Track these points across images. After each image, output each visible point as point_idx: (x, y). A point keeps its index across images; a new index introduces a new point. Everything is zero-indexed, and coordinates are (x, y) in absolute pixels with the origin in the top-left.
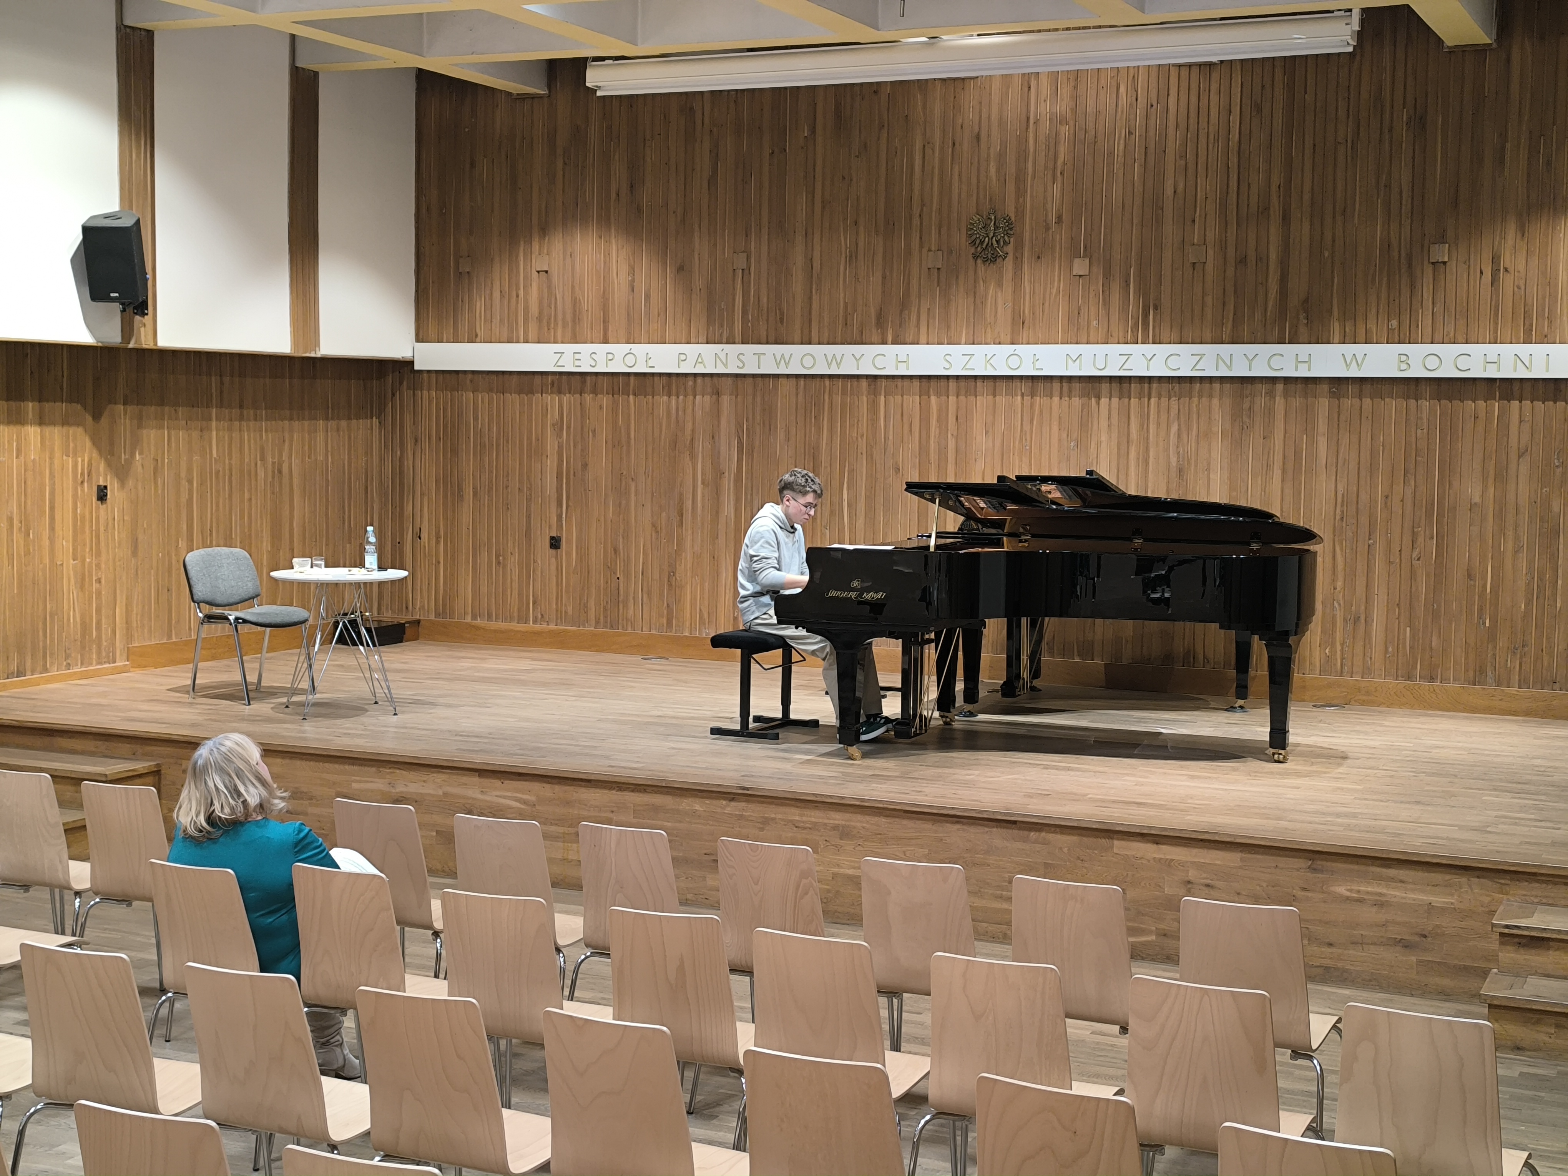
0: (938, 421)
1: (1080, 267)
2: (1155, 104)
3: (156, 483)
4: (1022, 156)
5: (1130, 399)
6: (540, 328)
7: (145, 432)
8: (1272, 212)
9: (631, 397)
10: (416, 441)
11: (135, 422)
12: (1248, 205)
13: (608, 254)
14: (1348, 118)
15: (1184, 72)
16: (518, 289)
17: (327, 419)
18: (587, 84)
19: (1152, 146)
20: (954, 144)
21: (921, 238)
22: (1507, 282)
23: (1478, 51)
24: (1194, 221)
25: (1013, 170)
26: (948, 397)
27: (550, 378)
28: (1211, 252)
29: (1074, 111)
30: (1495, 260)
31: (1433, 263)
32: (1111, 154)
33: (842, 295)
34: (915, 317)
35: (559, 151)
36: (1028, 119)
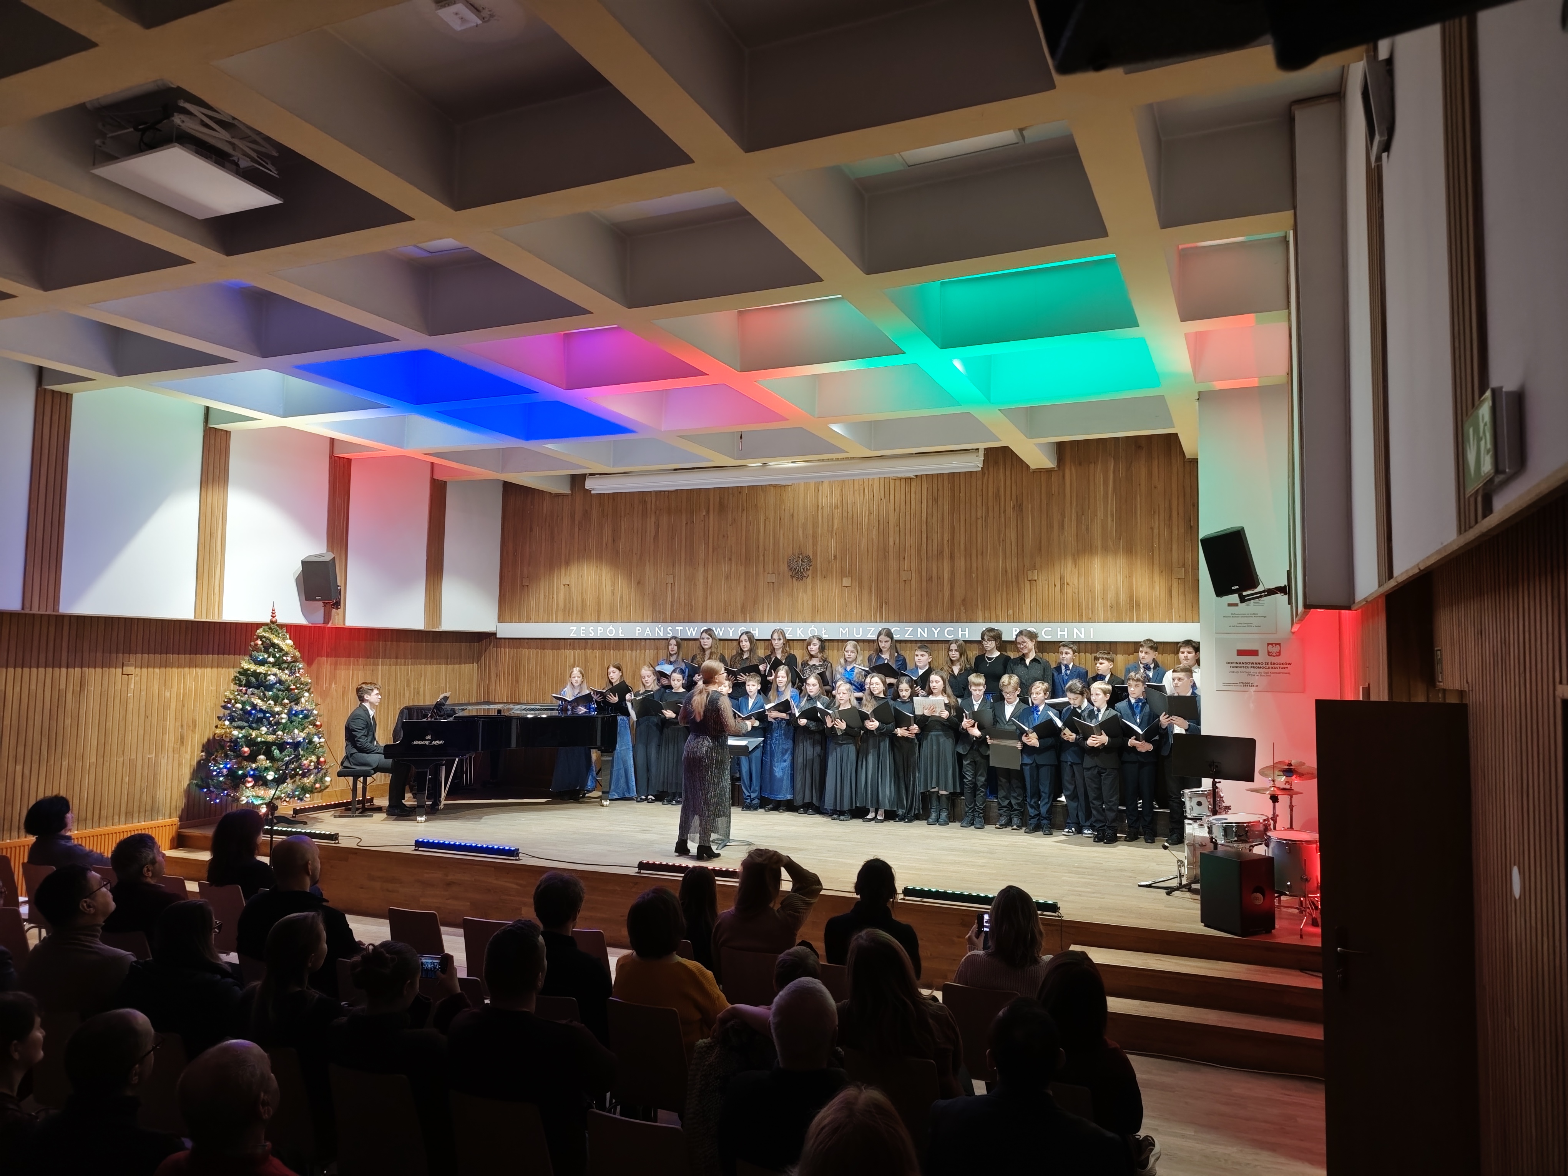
1: (846, 582)
2: (883, 498)
3: (343, 700)
4: (815, 525)
6: (564, 614)
7: (338, 671)
8: (944, 553)
9: (612, 651)
10: (497, 676)
11: (333, 667)
12: (933, 550)
13: (601, 576)
14: (982, 505)
15: (898, 482)
16: (553, 594)
17: (447, 664)
18: (586, 488)
19: (882, 521)
20: (780, 519)
21: (764, 567)
22: (1069, 590)
23: (1048, 471)
24: (904, 558)
25: (811, 532)
27: (569, 641)
28: (913, 575)
29: (842, 502)
30: (1062, 578)
31: (1030, 580)
32: (861, 524)
33: (723, 597)
34: (761, 608)
35: (577, 522)
36: (818, 506)
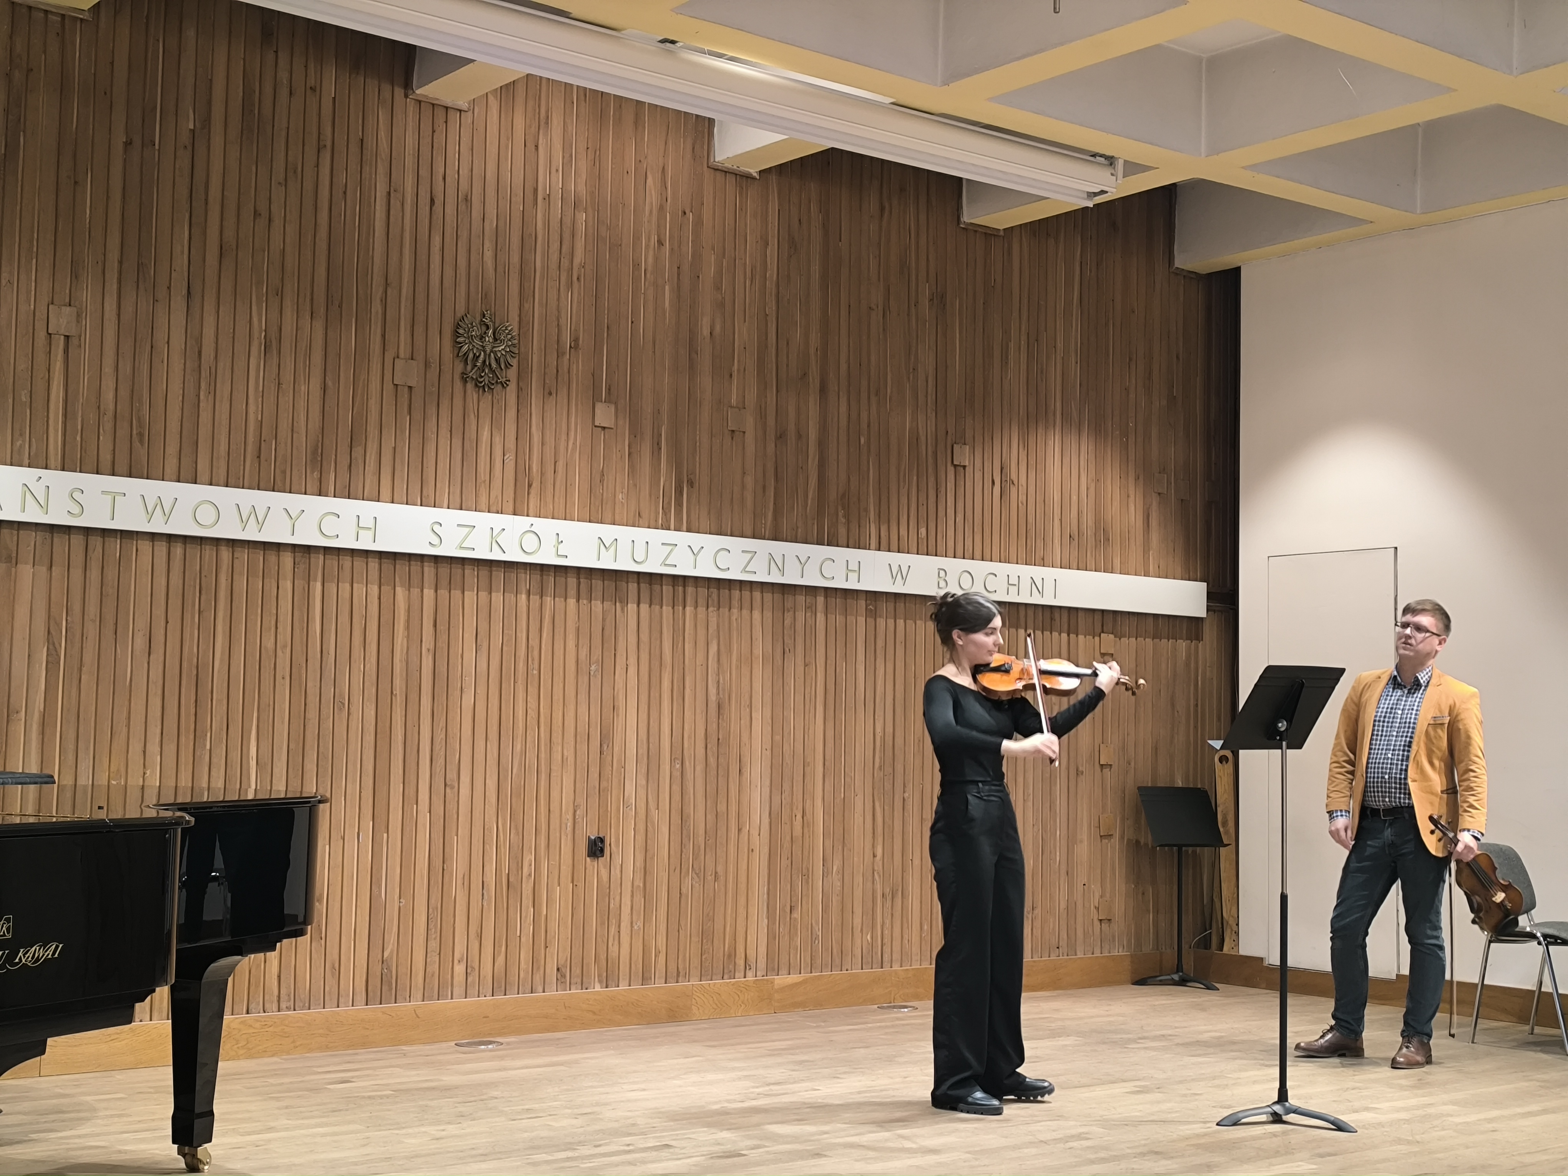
0: (408, 628)
1: (604, 415)
2: (687, 210)
4: (527, 243)
5: (661, 607)
8: (810, 377)
12: (787, 366)
14: (879, 280)
15: (720, 179)
19: (686, 268)
20: (432, 201)
21: (383, 336)
22: (1013, 496)
24: (731, 375)
25: (516, 260)
26: (422, 591)
28: (750, 419)
30: (1003, 468)
31: (955, 466)
33: (252, 408)
34: (373, 457)
36: (536, 190)
